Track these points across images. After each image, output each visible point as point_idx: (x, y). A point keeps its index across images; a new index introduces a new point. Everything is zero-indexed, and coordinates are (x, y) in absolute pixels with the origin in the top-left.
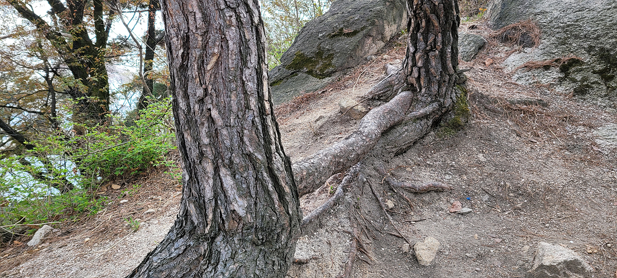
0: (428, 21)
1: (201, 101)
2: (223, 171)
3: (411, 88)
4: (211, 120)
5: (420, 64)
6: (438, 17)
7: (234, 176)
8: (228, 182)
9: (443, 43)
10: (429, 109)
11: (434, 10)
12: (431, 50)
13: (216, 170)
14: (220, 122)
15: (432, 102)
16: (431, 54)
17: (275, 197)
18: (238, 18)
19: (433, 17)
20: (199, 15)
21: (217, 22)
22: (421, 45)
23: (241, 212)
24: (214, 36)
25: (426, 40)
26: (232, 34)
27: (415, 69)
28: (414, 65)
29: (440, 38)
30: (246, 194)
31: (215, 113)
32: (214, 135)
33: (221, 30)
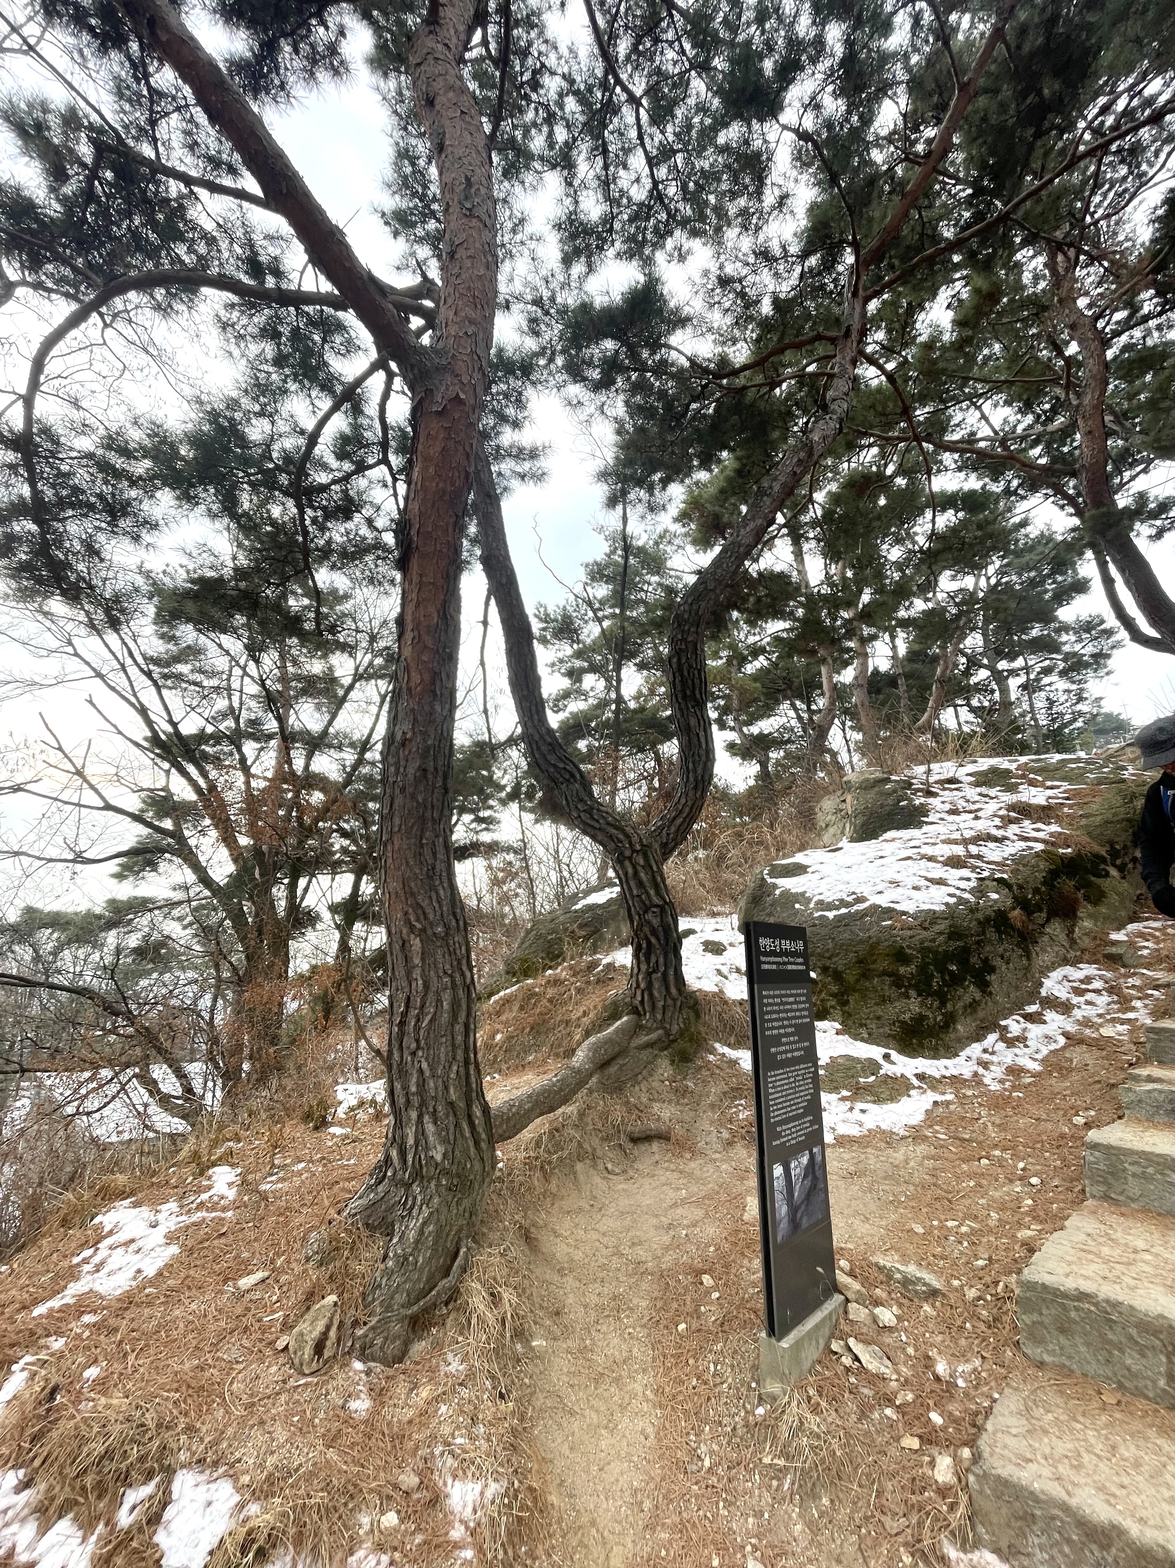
0: (649, 943)
1: (414, 1054)
2: (426, 1118)
3: (635, 1011)
4: (421, 1071)
5: (643, 986)
6: (658, 939)
7: (435, 1123)
8: (430, 1128)
9: (666, 965)
10: (653, 1036)
11: (654, 932)
12: (654, 971)
13: (420, 1117)
14: (427, 1073)
15: (657, 1029)
16: (654, 976)
17: (471, 1143)
18: (453, 982)
19: (653, 940)
20: (420, 982)
21: (434, 984)
22: (644, 967)
23: (439, 1158)
24: (431, 997)
25: (648, 961)
26: (447, 997)
27: (639, 993)
28: (638, 986)
29: (661, 960)
30: (445, 1141)
31: (425, 1065)
32: (422, 1084)
33: (437, 993)
